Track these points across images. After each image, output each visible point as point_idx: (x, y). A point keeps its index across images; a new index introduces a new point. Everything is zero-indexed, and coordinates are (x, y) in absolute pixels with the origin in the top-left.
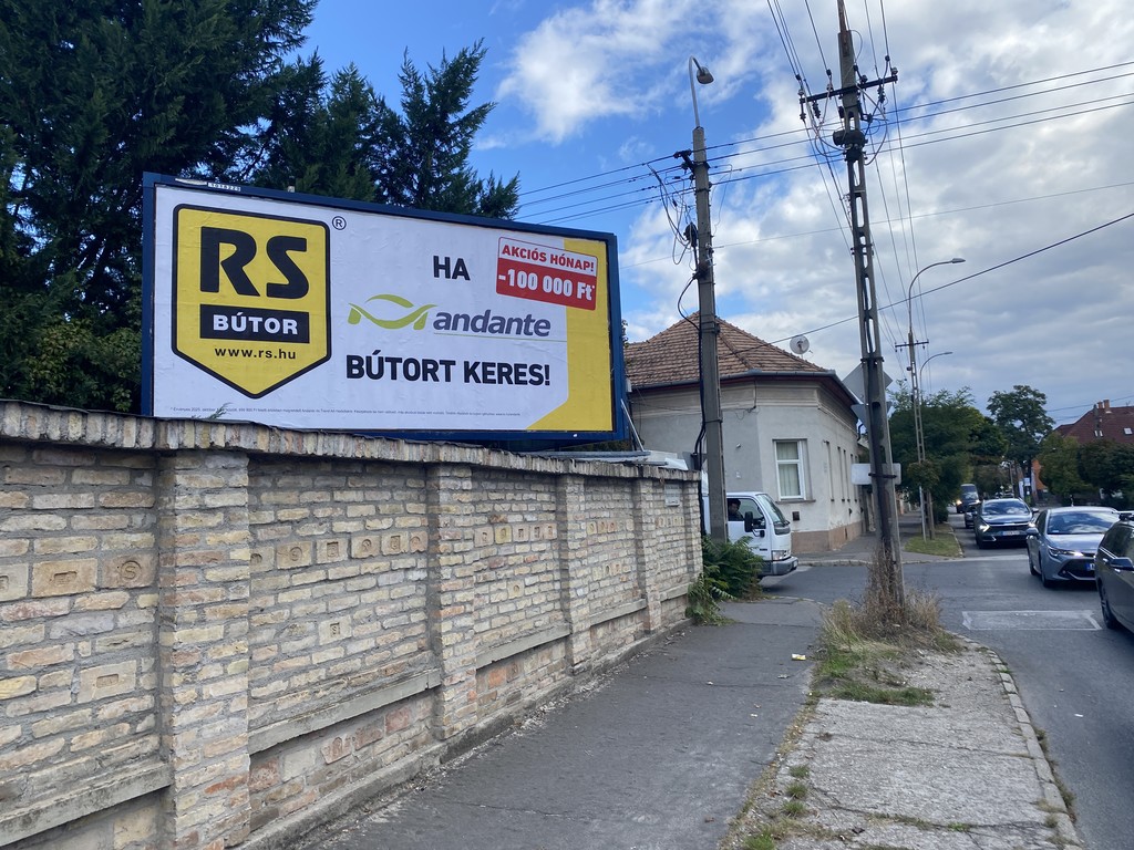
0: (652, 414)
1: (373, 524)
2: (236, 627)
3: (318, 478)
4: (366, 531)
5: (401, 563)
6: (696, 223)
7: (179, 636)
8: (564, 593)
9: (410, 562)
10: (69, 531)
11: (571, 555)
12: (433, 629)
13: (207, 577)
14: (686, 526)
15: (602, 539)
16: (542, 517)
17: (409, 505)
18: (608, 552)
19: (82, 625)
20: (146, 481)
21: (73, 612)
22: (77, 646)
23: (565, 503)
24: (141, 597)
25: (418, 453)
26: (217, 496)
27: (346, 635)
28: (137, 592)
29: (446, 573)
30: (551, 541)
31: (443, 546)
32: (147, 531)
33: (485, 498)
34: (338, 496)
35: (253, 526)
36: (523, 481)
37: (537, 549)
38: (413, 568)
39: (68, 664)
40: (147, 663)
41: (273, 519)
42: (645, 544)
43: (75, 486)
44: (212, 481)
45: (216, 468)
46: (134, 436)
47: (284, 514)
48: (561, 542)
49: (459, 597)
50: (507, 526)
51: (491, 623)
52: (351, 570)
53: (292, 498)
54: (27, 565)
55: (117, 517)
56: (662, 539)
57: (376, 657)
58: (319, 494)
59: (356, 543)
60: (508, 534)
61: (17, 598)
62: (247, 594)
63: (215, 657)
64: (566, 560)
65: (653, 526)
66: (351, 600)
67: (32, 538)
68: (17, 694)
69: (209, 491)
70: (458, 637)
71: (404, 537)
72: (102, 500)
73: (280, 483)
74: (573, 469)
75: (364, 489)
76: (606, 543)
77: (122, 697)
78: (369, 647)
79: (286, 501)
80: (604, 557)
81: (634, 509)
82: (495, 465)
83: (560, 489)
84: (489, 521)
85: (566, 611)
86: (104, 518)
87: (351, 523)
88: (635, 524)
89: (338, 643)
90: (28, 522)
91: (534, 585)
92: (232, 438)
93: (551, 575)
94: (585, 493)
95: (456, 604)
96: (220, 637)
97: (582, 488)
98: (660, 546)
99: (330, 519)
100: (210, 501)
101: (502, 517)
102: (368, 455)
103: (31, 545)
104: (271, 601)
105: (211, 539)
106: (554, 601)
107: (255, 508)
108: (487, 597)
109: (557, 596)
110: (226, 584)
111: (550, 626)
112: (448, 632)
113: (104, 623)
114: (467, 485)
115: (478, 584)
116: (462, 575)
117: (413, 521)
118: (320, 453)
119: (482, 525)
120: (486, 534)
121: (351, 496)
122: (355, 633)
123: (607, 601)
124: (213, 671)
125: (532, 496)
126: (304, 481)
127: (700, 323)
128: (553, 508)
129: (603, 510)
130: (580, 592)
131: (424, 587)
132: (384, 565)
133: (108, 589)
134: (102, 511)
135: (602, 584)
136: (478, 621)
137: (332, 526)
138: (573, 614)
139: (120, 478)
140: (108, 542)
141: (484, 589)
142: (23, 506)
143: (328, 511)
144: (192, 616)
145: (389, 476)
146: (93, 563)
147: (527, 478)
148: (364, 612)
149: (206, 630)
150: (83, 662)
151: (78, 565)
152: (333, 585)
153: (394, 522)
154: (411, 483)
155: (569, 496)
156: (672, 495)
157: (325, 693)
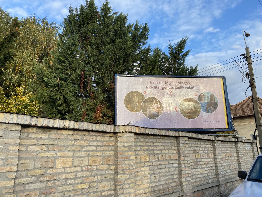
0: (240, 124)
1: (164, 152)
2: (132, 176)
3: (150, 139)
4: (162, 153)
5: (171, 162)
6: (249, 72)
7: (119, 177)
8: (217, 173)
9: (174, 162)
10: (96, 151)
11: (218, 163)
12: (180, 180)
13: (125, 163)
14: (253, 156)
15: (227, 158)
16: (209, 152)
17: (172, 147)
18: (229, 162)
19: (99, 172)
20: (112, 139)
21: (97, 169)
22: (97, 177)
23: (215, 148)
24: (111, 167)
25: (174, 134)
26: (127, 143)
27: (158, 180)
28: (110, 165)
29: (183, 165)
30: (212, 158)
31: (182, 158)
32: (112, 151)
33: (192, 146)
34: (155, 144)
35: (135, 151)
36: (203, 142)
37: (208, 160)
38: (174, 163)
39: (96, 181)
40: (112, 183)
41: (140, 149)
42: (241, 160)
43: (98, 140)
44: (126, 140)
45: (127, 136)
46: (110, 129)
47: (142, 148)
48: (215, 159)
49: (187, 172)
50: (199, 154)
51: (196, 180)
52: (159, 163)
53: (144, 144)
54: (88, 158)
55: (106, 148)
56: (246, 159)
57: (165, 186)
58: (150, 143)
59: (160, 156)
60: (200, 156)
61: (86, 165)
62: (134, 167)
63: (127, 183)
64: (217, 164)
65: (243, 156)
66: (159, 171)
67: (89, 152)
68: (85, 187)
69: (125, 142)
70: (187, 183)
71: (172, 155)
72: (103, 143)
73: (141, 140)
74: (217, 138)
75: (161, 142)
76: (228, 160)
77: (107, 190)
78: (164, 183)
79: (143, 145)
80: (229, 164)
81: (236, 150)
82: (195, 137)
83: (213, 144)
84: (194, 152)
85: (218, 178)
86: (103, 148)
87: (158, 151)
88: (237, 154)
89: (156, 182)
90: (88, 148)
91: (208, 170)
92: (130, 129)
93: (212, 168)
94: (221, 145)
95: (186, 174)
96: (128, 178)
97: (220, 144)
98: (245, 161)
99: (153, 150)
100: (126, 144)
101: (197, 151)
102: (161, 134)
103: (89, 153)
104: (140, 170)
105: (126, 153)
106: (214, 175)
107: (136, 146)
108: (195, 173)
109: (215, 174)
110: (129, 165)
111: (213, 182)
112: (184, 181)
113: (103, 172)
114: (187, 142)
115: (192, 169)
116: (187, 166)
117: (174, 151)
118: (150, 133)
119: (192, 153)
120: (193, 156)
121: (158, 144)
122: (160, 179)
123: (230, 176)
124: (127, 186)
125: (206, 146)
126: (147, 140)
127: (253, 99)
128: (212, 149)
129: (227, 150)
130: (221, 173)
131: (177, 169)
132: (167, 162)
133: (104, 164)
134: (103, 146)
135: (228, 171)
136: (192, 179)
137: (153, 151)
138: (220, 179)
139: (107, 138)
140: (104, 153)
141: (194, 170)
142: (87, 145)
143: (153, 148)
144: (121, 172)
145: (167, 139)
146: (101, 158)
147: (204, 141)
148: (162, 174)
149: (125, 176)
150: (99, 181)
151: (98, 159)
152: (154, 166)
153: (169, 151)
154: (173, 141)
155: (216, 146)
156: (248, 147)
157: (153, 194)
